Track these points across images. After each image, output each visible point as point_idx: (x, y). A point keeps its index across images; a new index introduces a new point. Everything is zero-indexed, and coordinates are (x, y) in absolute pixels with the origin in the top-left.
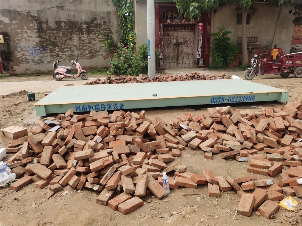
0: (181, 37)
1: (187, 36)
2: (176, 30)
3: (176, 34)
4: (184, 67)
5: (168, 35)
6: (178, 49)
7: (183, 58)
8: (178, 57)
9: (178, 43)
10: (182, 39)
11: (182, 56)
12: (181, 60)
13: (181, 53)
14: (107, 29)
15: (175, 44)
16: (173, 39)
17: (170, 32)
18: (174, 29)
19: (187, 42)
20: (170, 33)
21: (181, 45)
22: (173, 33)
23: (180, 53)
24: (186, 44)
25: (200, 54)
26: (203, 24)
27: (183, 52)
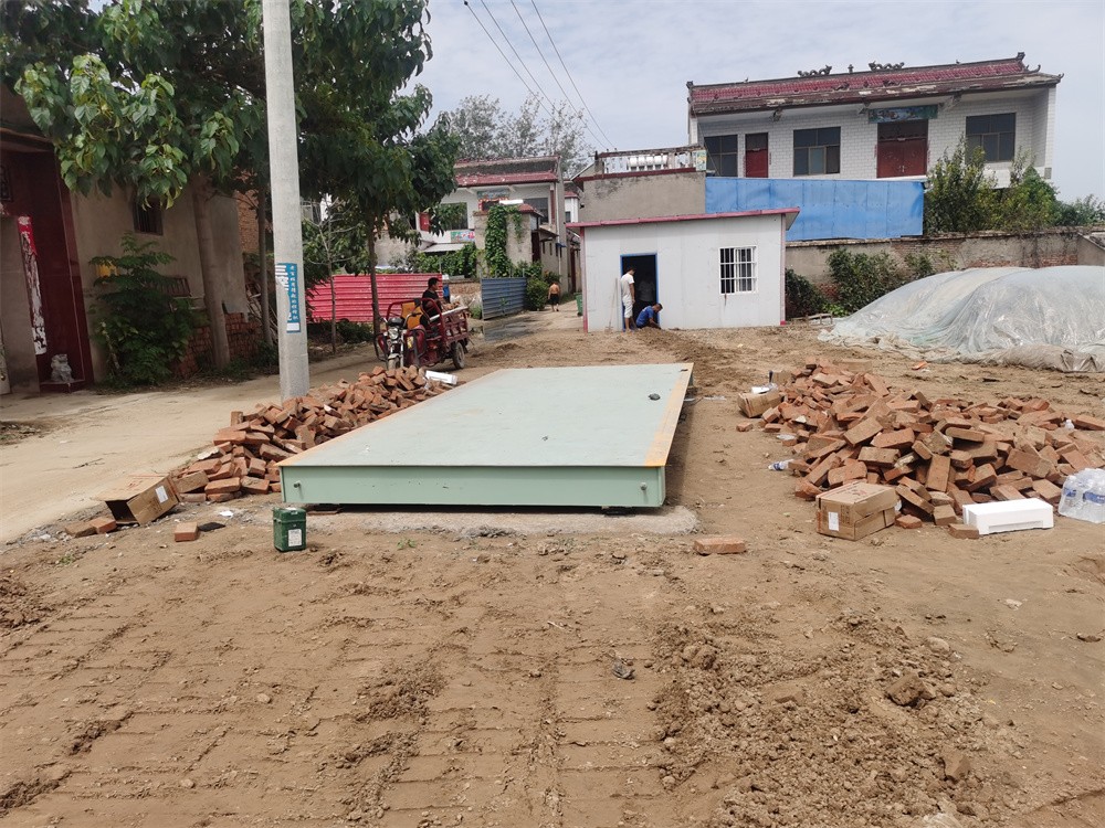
25: (42, 340)
26: (32, 221)
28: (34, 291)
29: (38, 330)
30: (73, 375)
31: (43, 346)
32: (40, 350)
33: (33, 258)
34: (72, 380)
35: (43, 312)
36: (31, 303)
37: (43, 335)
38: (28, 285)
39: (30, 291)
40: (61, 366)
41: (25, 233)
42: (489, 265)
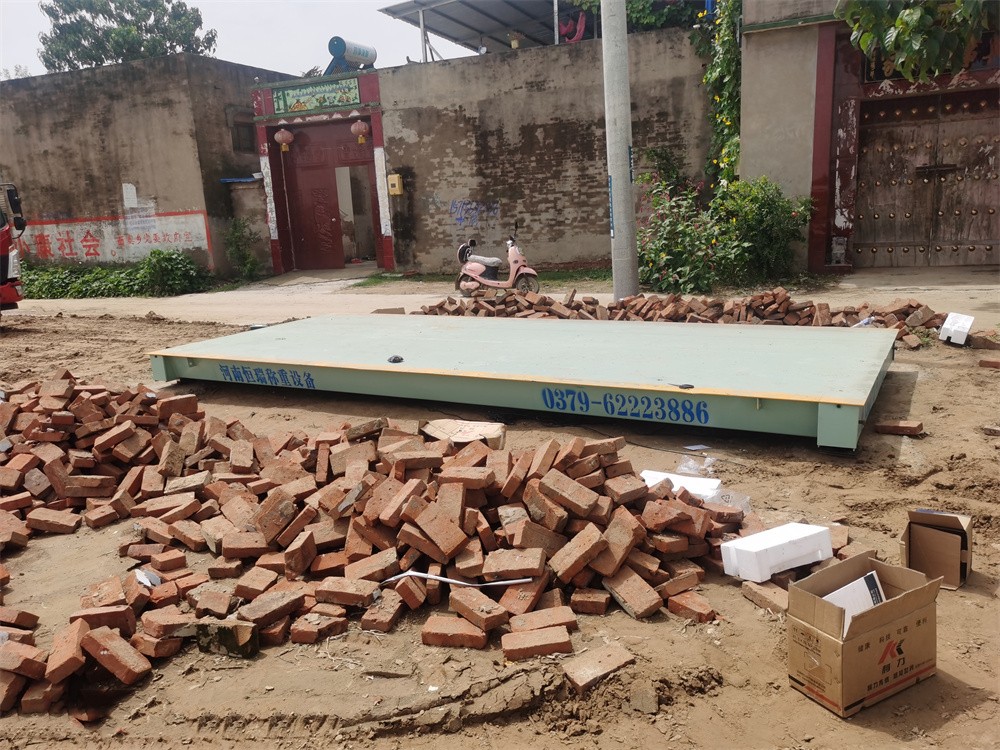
0: (954, 142)
1: (985, 139)
2: (933, 116)
3: (927, 132)
4: (961, 263)
5: (892, 140)
6: (939, 190)
7: (960, 229)
8: (935, 221)
9: (936, 166)
10: (959, 149)
11: (952, 221)
12: (948, 236)
13: (950, 209)
14: (668, 136)
15: (921, 172)
16: (915, 151)
17: (902, 125)
18: (923, 115)
19: (982, 159)
20: (899, 130)
21: (950, 177)
22: (915, 128)
23: (943, 206)
24: (979, 170)
27: (959, 202)
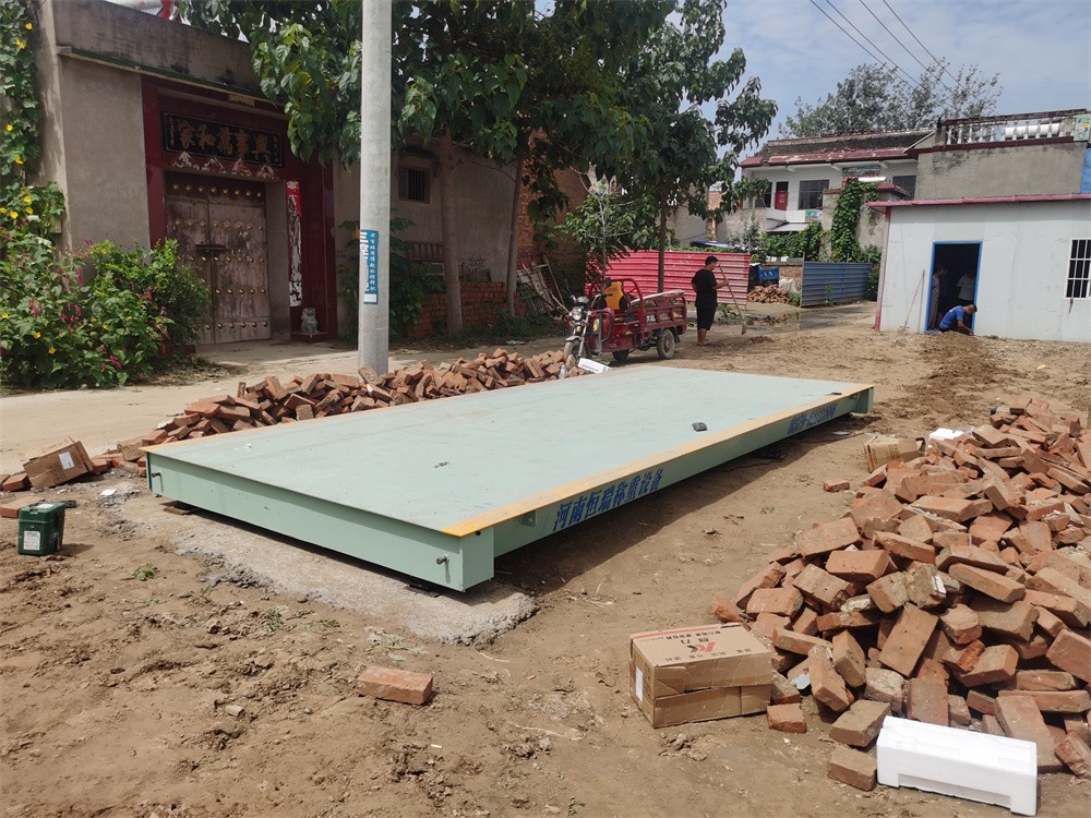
0: (221, 224)
1: (242, 224)
2: (201, 195)
3: (201, 211)
4: (238, 339)
5: (174, 214)
6: (214, 269)
7: (234, 308)
8: (215, 301)
10: (226, 231)
11: (228, 299)
12: (226, 313)
13: (225, 288)
15: (201, 250)
16: (193, 228)
17: (179, 200)
18: (194, 194)
19: (241, 244)
20: (178, 204)
21: (222, 257)
22: (190, 205)
23: (220, 285)
24: (241, 253)
25: (297, 294)
26: (300, 185)
27: (231, 282)
28: (295, 248)
29: (295, 284)
30: (319, 328)
31: (298, 299)
32: (294, 302)
33: (298, 219)
34: (317, 332)
35: (302, 269)
36: (291, 260)
37: (299, 289)
38: (289, 244)
39: (290, 249)
40: (309, 319)
41: (293, 197)
42: (833, 248)
